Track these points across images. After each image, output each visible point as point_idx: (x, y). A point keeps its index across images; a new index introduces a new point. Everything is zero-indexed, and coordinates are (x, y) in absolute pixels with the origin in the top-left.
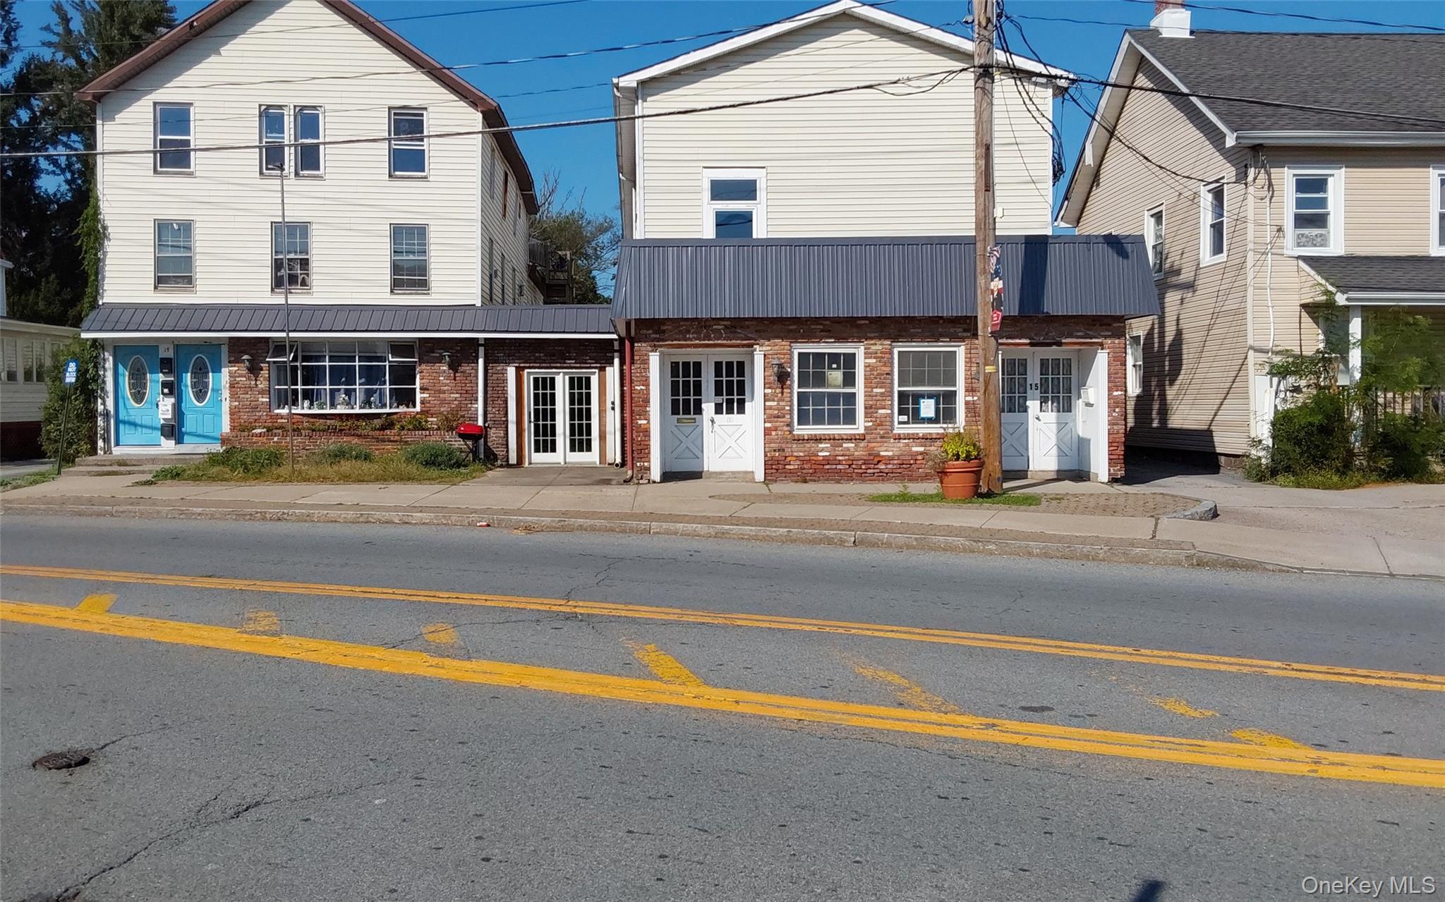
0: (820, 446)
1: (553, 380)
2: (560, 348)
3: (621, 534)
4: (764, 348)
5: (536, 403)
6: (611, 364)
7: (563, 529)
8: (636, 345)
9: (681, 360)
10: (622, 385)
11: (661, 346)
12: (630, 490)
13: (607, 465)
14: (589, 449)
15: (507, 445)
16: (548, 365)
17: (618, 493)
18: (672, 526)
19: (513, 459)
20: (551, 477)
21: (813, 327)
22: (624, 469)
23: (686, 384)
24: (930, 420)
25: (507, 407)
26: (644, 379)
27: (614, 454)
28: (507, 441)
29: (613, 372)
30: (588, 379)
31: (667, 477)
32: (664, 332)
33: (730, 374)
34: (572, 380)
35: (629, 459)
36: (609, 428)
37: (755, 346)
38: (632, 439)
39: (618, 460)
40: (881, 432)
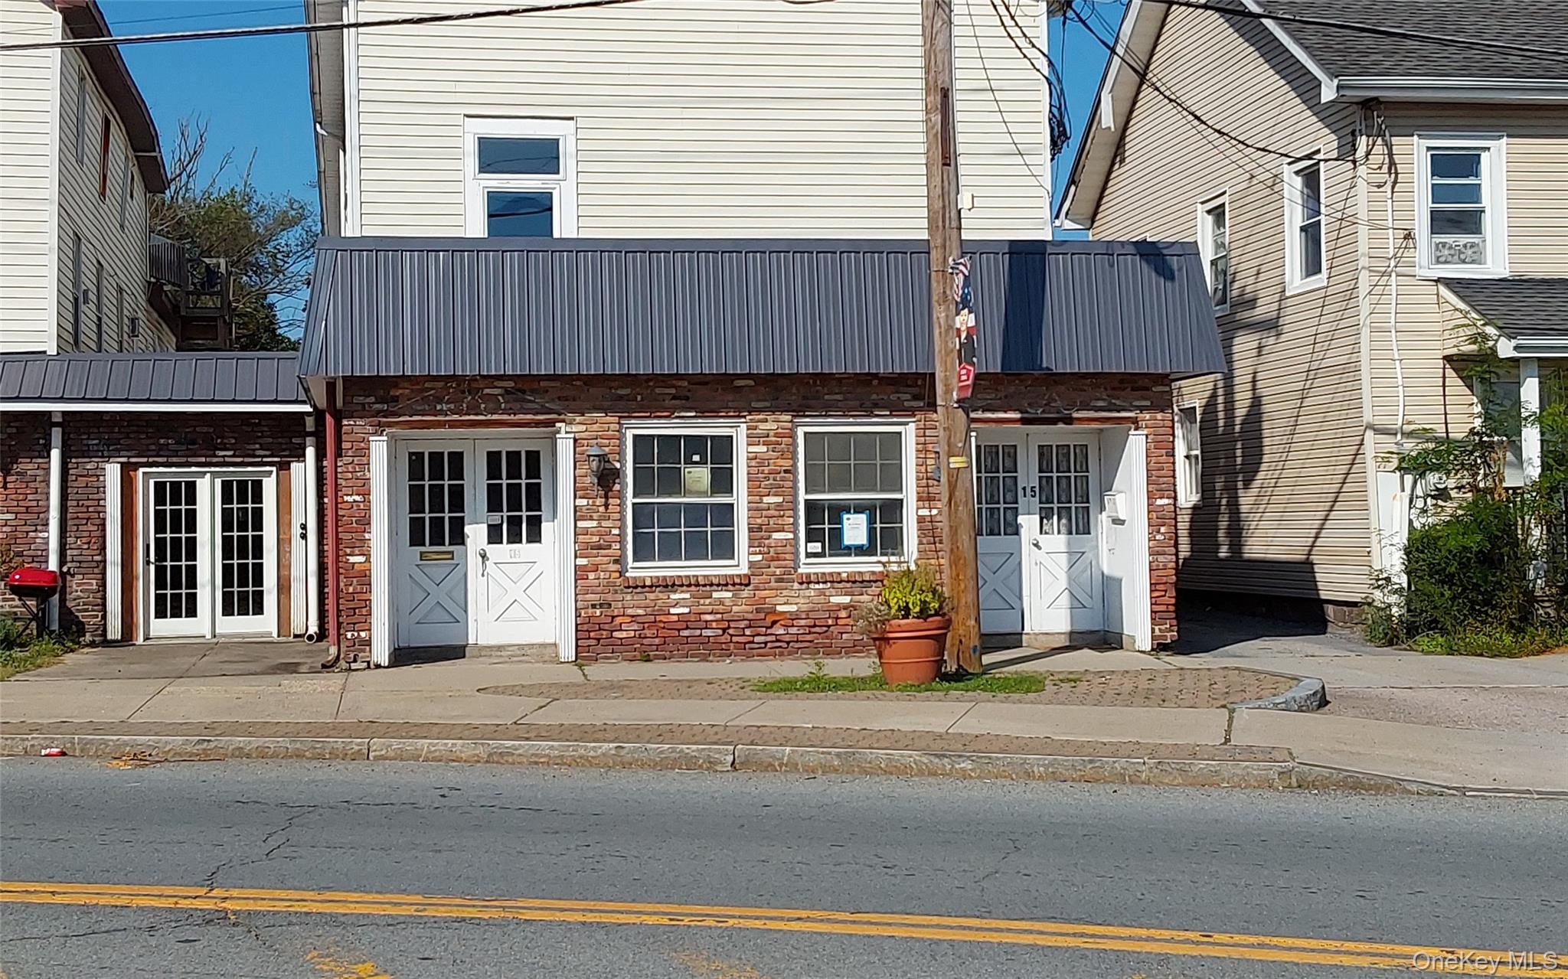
0: (673, 596)
1: (191, 487)
2: (205, 429)
3: (315, 763)
4: (575, 428)
5: (160, 527)
6: (301, 456)
7: (205, 757)
8: (345, 422)
9: (426, 449)
10: (320, 494)
11: (390, 425)
12: (333, 681)
13: (291, 639)
14: (259, 610)
15: (104, 605)
16: (184, 460)
17: (311, 688)
18: (409, 745)
19: (114, 631)
20: (183, 662)
21: (657, 391)
22: (323, 644)
23: (436, 491)
24: (860, 550)
25: (104, 537)
26: (360, 483)
27: (305, 616)
28: (104, 598)
29: (304, 472)
30: (258, 486)
31: (402, 656)
32: (395, 399)
33: (514, 473)
34: (227, 486)
35: (332, 626)
36: (296, 571)
37: (558, 425)
38: (338, 589)
39: (313, 629)
40: (778, 572)
